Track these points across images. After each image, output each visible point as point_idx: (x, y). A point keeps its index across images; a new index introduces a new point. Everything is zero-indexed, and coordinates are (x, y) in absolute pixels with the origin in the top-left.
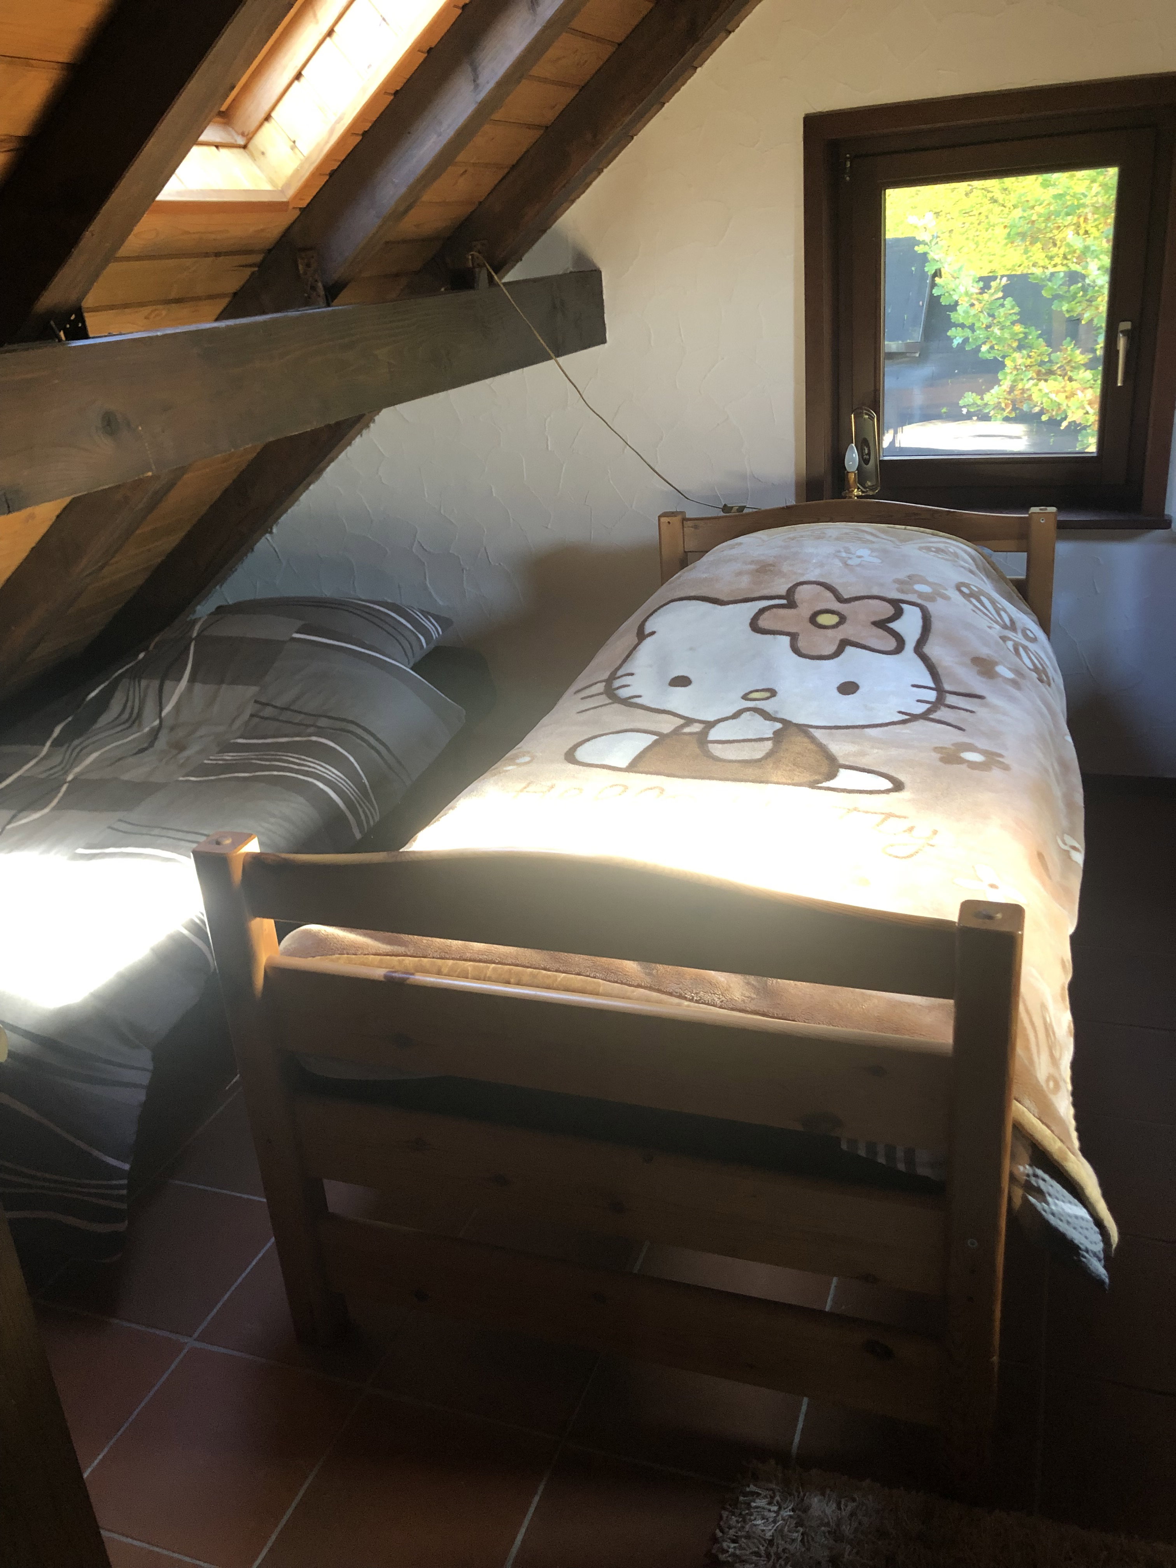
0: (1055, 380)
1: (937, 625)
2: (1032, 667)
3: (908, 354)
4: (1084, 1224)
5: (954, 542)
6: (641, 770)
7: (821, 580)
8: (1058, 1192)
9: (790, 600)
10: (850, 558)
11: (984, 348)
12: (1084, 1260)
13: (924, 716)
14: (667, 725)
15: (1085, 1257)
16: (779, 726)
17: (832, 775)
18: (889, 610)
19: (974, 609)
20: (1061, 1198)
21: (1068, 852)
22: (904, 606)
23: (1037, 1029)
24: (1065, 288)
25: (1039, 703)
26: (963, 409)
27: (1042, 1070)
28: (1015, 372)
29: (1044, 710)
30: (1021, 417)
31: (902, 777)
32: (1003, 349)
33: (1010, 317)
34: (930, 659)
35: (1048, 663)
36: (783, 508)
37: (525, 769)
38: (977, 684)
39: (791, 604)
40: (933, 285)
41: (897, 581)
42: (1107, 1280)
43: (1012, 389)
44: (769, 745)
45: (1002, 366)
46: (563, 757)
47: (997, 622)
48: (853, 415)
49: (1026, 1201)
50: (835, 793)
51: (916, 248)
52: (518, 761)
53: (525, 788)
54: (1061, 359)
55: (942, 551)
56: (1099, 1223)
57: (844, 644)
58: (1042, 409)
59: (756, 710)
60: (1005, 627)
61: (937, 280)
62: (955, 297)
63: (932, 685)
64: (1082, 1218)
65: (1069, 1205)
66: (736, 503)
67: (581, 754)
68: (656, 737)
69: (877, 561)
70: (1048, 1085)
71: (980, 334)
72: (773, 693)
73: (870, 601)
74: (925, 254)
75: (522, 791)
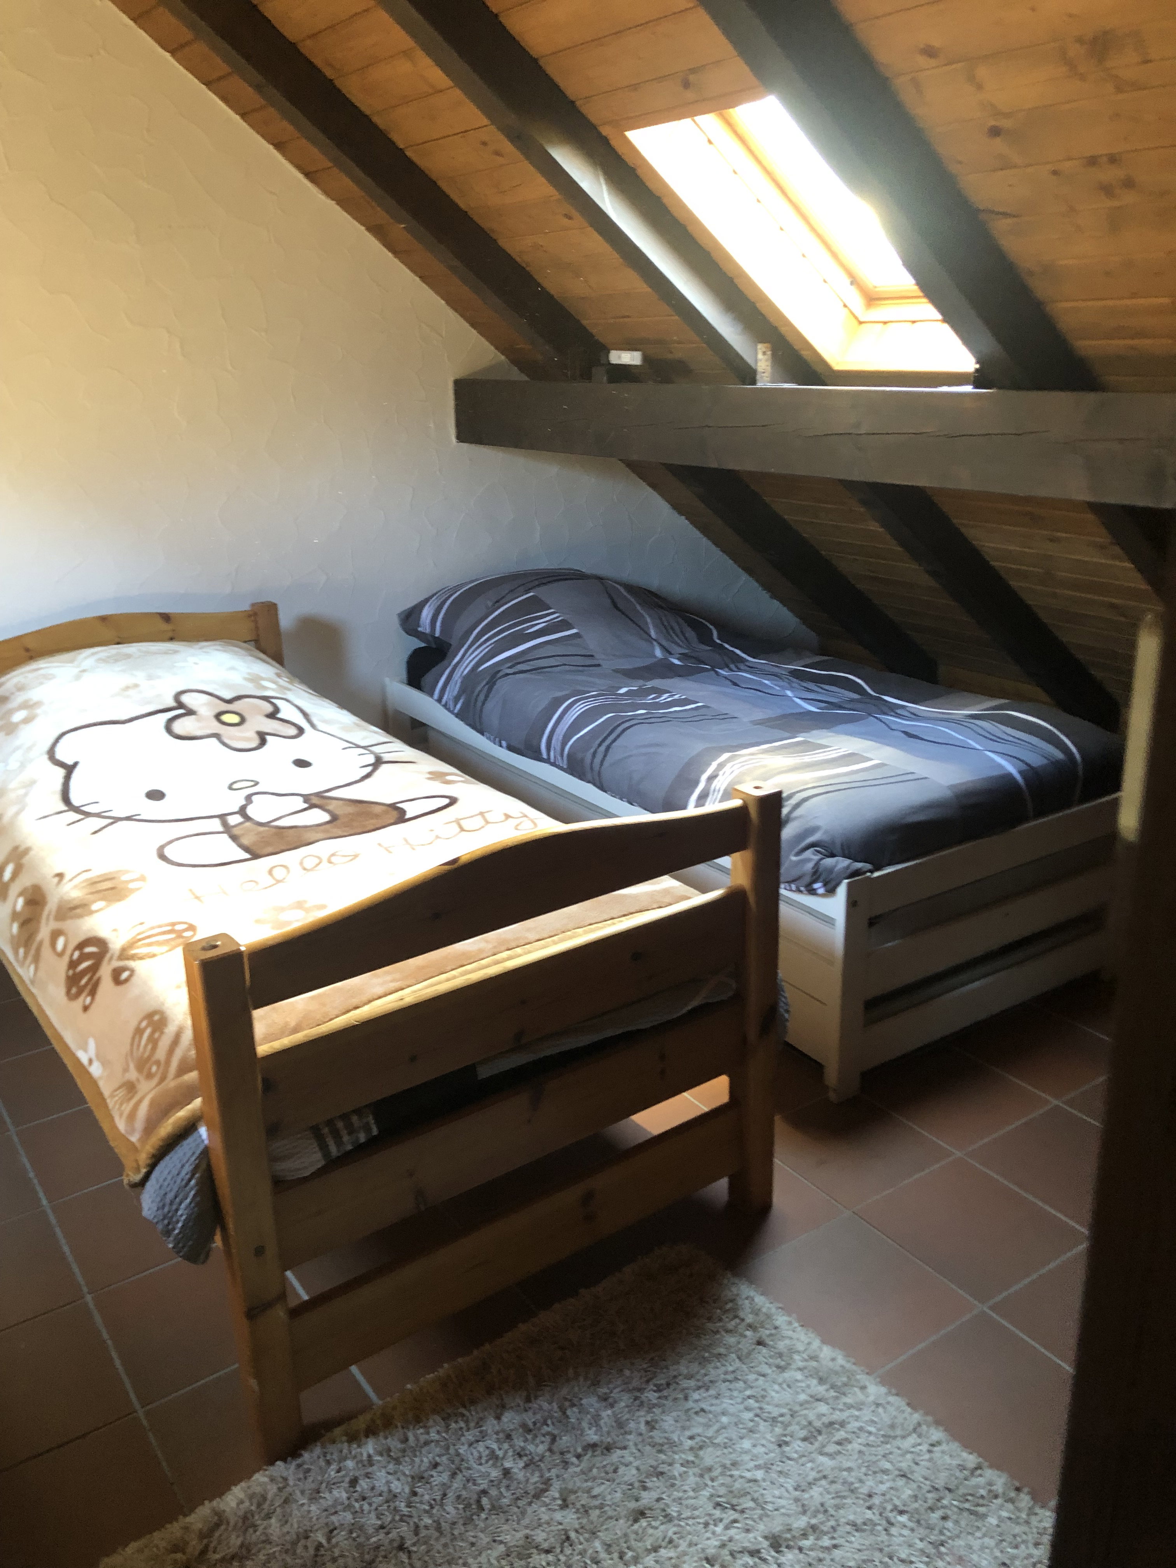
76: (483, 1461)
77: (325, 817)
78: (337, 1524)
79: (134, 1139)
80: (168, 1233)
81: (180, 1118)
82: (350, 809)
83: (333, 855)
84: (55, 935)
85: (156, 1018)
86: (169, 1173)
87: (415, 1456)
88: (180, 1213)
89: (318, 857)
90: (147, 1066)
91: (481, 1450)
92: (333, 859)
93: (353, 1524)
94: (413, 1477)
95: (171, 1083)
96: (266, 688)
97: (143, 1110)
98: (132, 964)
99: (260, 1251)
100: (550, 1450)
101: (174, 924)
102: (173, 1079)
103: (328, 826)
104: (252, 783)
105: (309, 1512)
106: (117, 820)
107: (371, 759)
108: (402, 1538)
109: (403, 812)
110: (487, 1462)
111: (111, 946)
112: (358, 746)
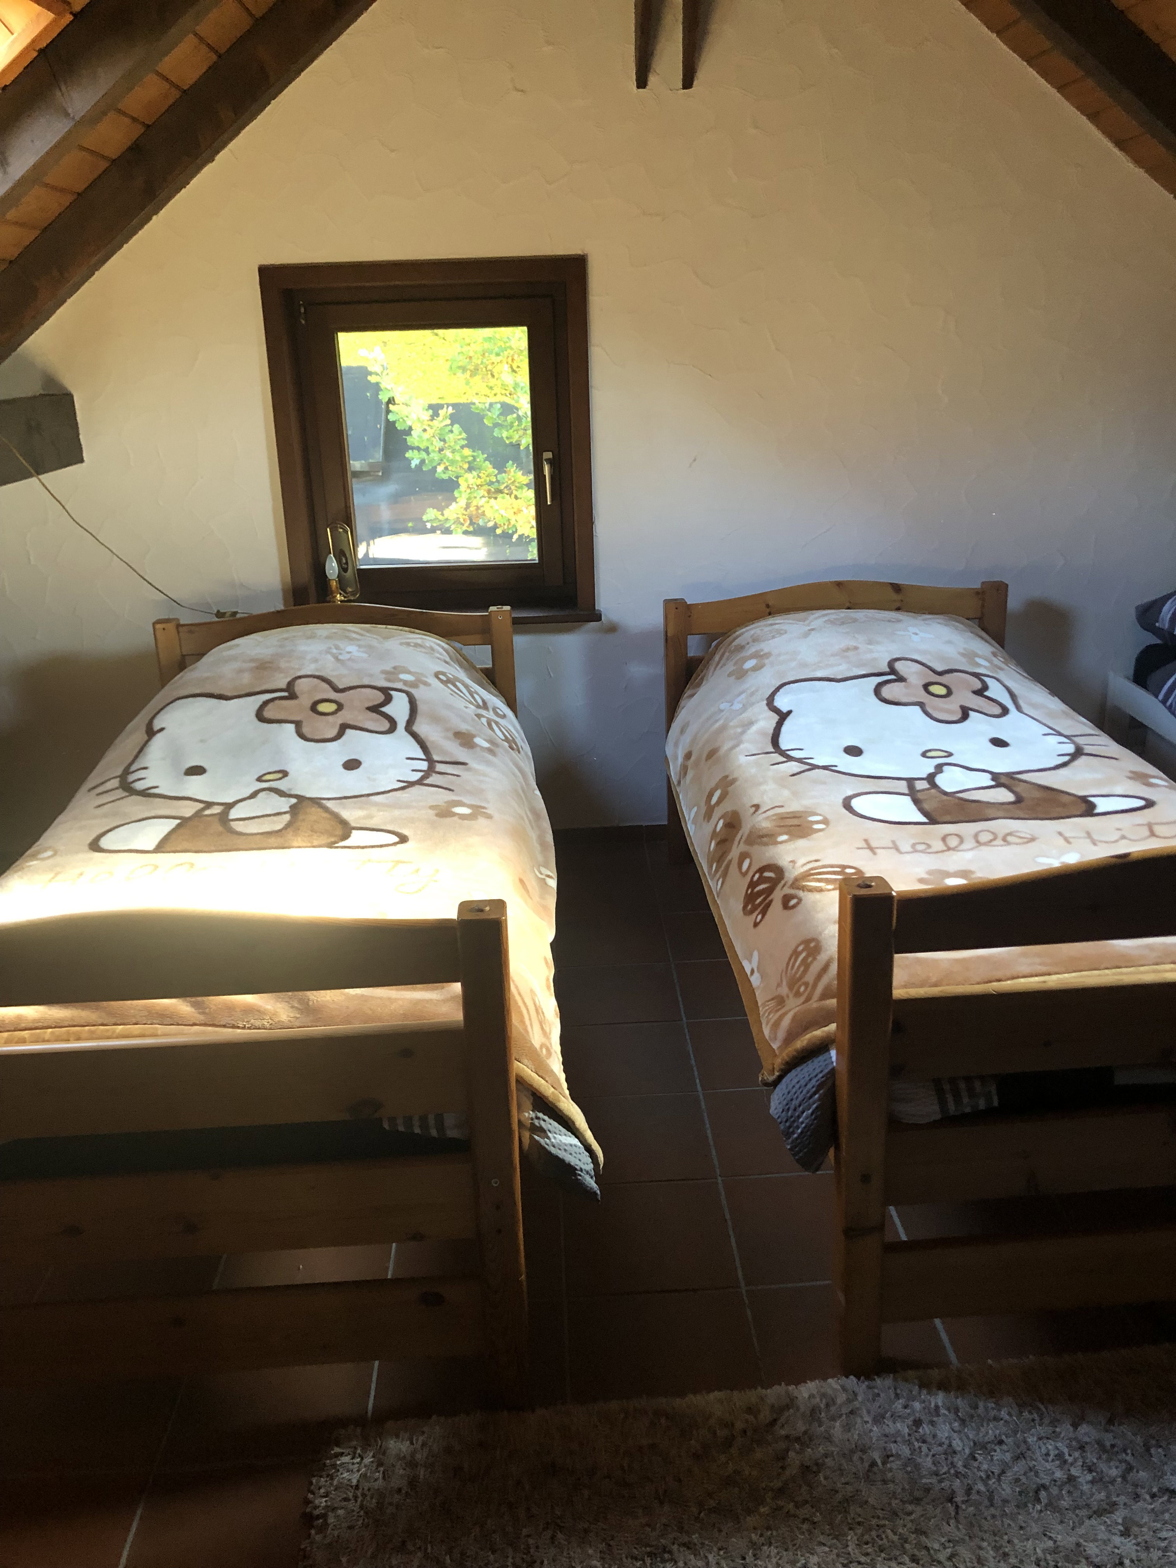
0: (503, 498)
1: (421, 707)
2: (503, 738)
3: (372, 473)
4: (577, 1150)
5: (431, 639)
6: (169, 849)
7: (317, 674)
8: (555, 1128)
9: (290, 693)
10: (341, 654)
11: (440, 469)
12: (579, 1177)
13: (420, 782)
14: (188, 810)
15: (580, 1175)
16: (294, 801)
17: (346, 836)
18: (380, 697)
19: (452, 693)
20: (557, 1132)
21: (544, 879)
22: (392, 693)
23: (529, 1008)
24: (502, 418)
25: (511, 764)
26: (427, 524)
27: (536, 1039)
28: (469, 491)
29: (516, 771)
30: (479, 531)
31: (405, 832)
32: (456, 470)
33: (459, 442)
34: (419, 736)
35: (517, 735)
36: (273, 613)
37: (50, 862)
38: (461, 754)
39: (292, 696)
40: (388, 411)
41: (384, 672)
42: (598, 1192)
43: (468, 506)
44: (287, 817)
45: (457, 485)
46: (87, 848)
47: (471, 703)
48: (328, 529)
49: (532, 1138)
50: (351, 850)
51: (369, 378)
52: (41, 856)
53: (53, 878)
54: (506, 480)
55: (421, 646)
56: (588, 1149)
57: (344, 728)
58: (496, 524)
59: (270, 789)
60: (478, 706)
61: (391, 407)
62: (409, 423)
63: (424, 757)
64: (575, 1146)
65: (564, 1137)
66: (227, 609)
67: (104, 843)
68: (178, 821)
69: (365, 655)
70: (542, 1051)
71: (435, 456)
72: (285, 774)
73: (363, 690)
74: (377, 384)
75: (50, 881)
76: (1050, 1459)
77: (1010, 797)
78: (894, 1452)
79: (775, 1046)
80: (788, 1134)
81: (815, 1036)
82: (1037, 794)
83: (1010, 834)
84: (743, 856)
85: (812, 945)
86: (798, 1082)
87: (983, 1426)
88: (801, 1120)
89: (992, 833)
90: (797, 985)
91: (1050, 1447)
92: (1009, 838)
93: (909, 1459)
94: (975, 1444)
95: (814, 1004)
96: (979, 665)
97: (786, 1022)
98: (801, 894)
99: (866, 1178)
100: (1124, 1477)
101: (845, 867)
102: (817, 1001)
103: (1010, 806)
104: (946, 754)
105: (871, 1431)
106: (815, 767)
107: (1070, 748)
108: (953, 1492)
109: (1093, 806)
110: (1053, 1461)
111: (787, 874)
112: (1060, 734)
